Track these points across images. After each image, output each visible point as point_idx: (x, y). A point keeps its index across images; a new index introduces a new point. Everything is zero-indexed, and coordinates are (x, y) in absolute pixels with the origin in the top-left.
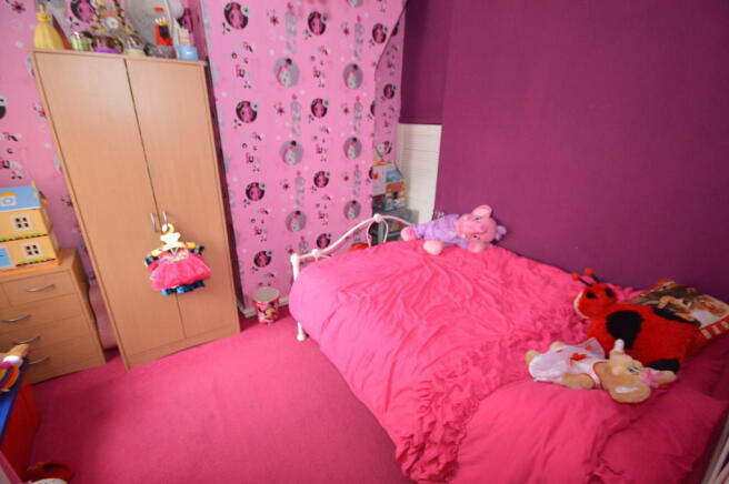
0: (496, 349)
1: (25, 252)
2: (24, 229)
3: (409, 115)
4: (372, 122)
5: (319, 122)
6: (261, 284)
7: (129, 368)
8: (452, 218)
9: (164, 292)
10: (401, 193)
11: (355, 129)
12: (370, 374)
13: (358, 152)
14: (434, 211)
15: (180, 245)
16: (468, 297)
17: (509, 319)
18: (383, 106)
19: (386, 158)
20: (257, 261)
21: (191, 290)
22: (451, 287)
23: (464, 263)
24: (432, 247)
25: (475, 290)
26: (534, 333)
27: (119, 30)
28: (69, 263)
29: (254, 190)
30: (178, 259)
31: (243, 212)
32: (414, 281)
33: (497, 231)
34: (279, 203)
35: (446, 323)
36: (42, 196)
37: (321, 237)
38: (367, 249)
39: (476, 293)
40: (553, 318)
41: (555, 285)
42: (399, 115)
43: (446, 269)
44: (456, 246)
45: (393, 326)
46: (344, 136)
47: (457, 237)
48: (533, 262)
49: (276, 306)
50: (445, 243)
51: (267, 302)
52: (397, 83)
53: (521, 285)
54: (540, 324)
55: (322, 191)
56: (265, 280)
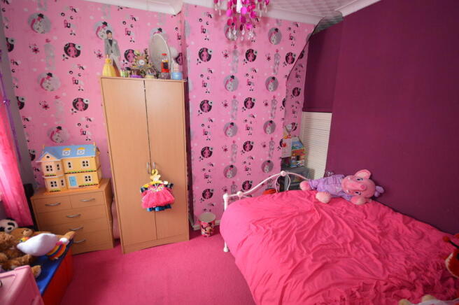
0: (372, 292)
1: (84, 179)
2: (86, 167)
3: (310, 106)
4: (283, 111)
5: (249, 111)
6: (205, 210)
7: (124, 253)
8: (339, 177)
9: (148, 209)
10: (302, 157)
11: (272, 115)
12: (266, 291)
13: (273, 130)
14: (326, 170)
15: (160, 182)
16: (349, 241)
17: (385, 265)
18: (292, 101)
19: (292, 133)
20: (204, 195)
21: (163, 210)
22: (336, 230)
23: (347, 212)
24: (322, 197)
25: (355, 235)
26: (408, 282)
27: (144, 66)
28: (104, 187)
29: (206, 151)
30: (157, 190)
31: (198, 164)
32: (307, 222)
33: (376, 190)
34: (220, 160)
35: (329, 260)
36: (98, 150)
37: (245, 183)
38: (275, 194)
39: (356, 239)
40: (427, 271)
41: (429, 240)
42: (302, 106)
43: (332, 216)
44: (341, 198)
45: (286, 256)
46: (264, 120)
47: (343, 192)
48: (408, 218)
49: (213, 225)
50: (332, 195)
51: (207, 222)
52: (302, 86)
53: (397, 237)
54: (413, 274)
55: (248, 154)
56: (208, 208)
